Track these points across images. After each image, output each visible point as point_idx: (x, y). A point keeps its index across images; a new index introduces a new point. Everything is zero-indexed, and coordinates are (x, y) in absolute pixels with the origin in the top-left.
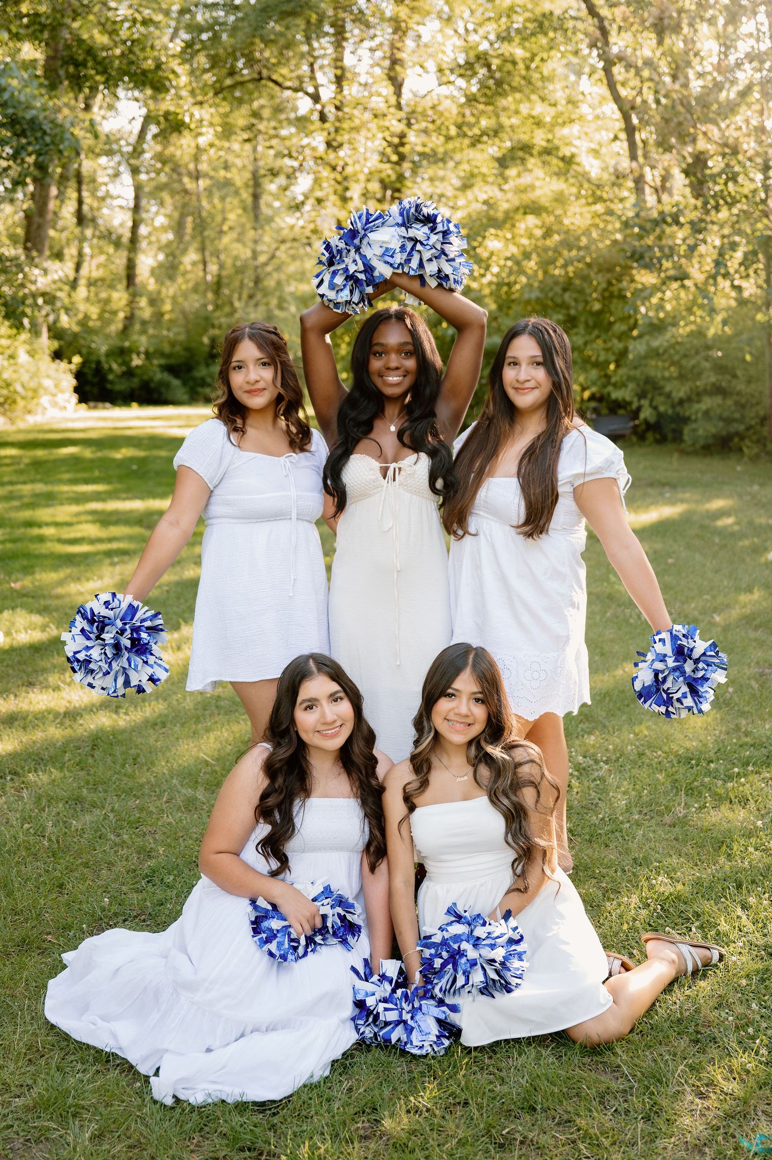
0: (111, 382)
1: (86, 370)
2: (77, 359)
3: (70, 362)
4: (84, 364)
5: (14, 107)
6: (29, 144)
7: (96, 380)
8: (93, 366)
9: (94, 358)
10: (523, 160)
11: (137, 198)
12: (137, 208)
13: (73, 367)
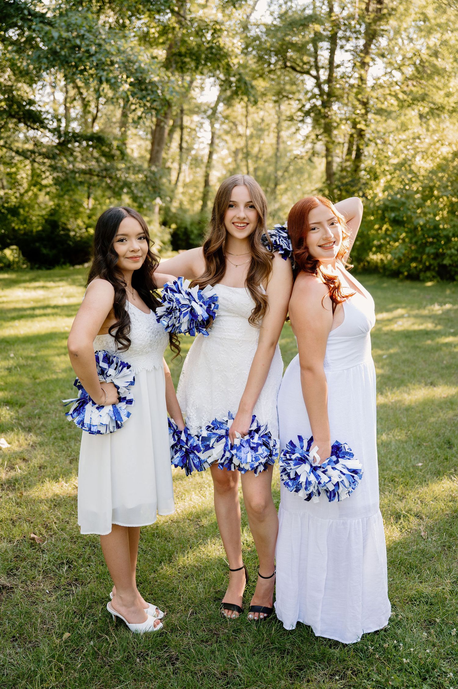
0: (193, 240)
1: (179, 232)
2: (174, 226)
3: (170, 228)
4: (178, 229)
5: (141, 73)
6: (148, 94)
7: (184, 238)
8: (183, 230)
9: (183, 225)
10: (439, 116)
11: (213, 138)
12: (212, 144)
13: (171, 230)
